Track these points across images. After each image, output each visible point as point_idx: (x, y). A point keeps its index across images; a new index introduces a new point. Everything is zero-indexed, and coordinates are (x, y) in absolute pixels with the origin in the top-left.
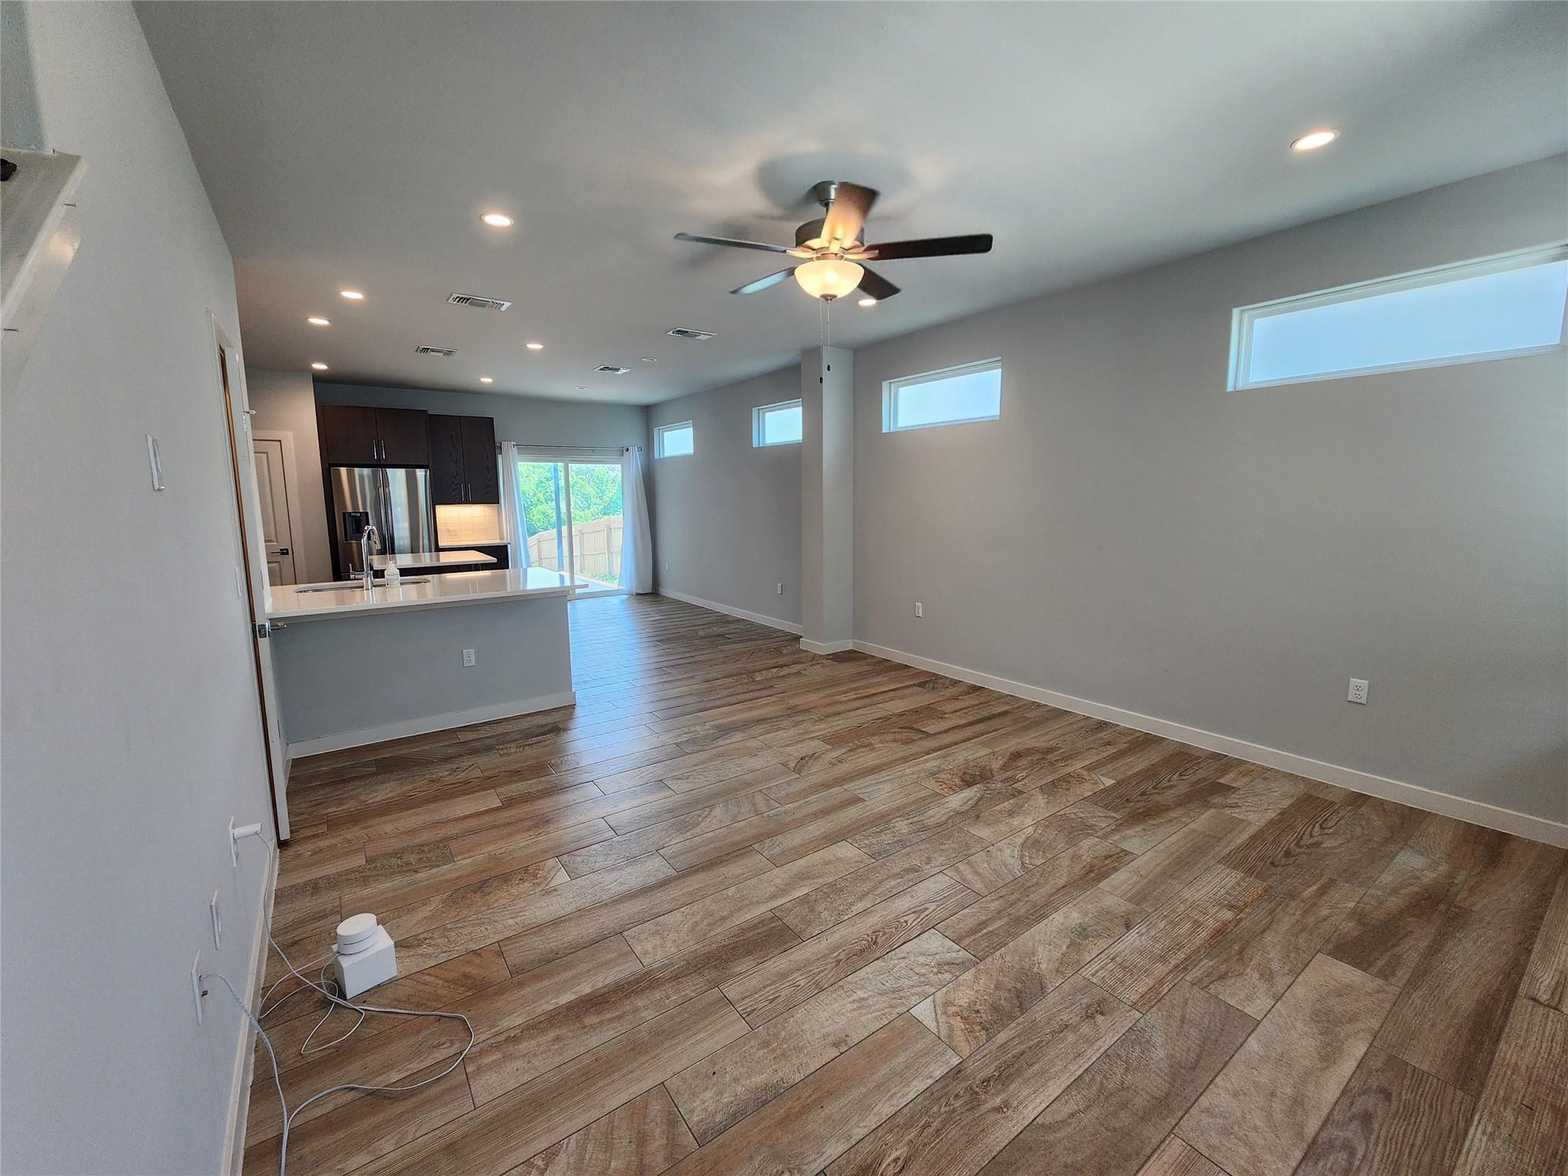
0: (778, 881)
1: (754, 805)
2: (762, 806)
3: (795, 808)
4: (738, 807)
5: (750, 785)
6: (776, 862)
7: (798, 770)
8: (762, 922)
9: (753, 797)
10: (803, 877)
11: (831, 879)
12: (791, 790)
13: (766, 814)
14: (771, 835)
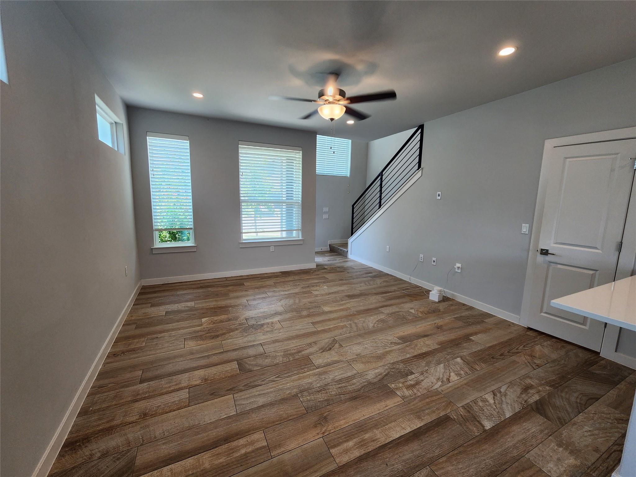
0: (349, 304)
1: (356, 326)
2: (353, 325)
3: (340, 323)
4: (363, 326)
5: (359, 335)
6: (349, 309)
7: (335, 341)
8: (353, 298)
9: (357, 329)
10: (342, 305)
11: (334, 304)
12: (340, 331)
13: (352, 322)
14: (351, 315)
